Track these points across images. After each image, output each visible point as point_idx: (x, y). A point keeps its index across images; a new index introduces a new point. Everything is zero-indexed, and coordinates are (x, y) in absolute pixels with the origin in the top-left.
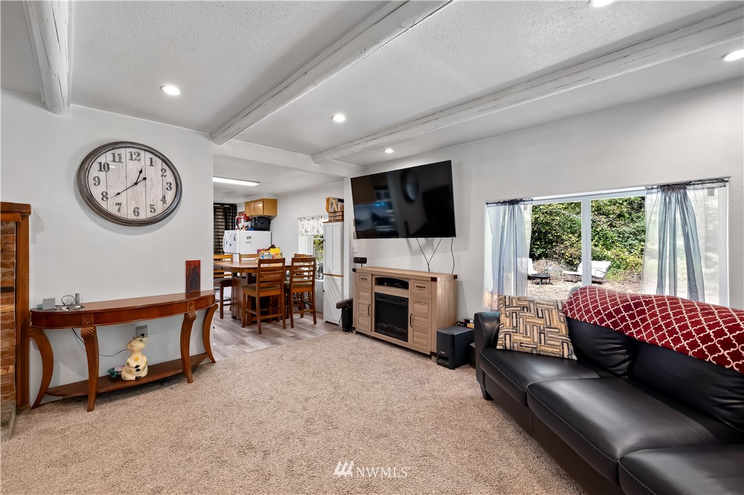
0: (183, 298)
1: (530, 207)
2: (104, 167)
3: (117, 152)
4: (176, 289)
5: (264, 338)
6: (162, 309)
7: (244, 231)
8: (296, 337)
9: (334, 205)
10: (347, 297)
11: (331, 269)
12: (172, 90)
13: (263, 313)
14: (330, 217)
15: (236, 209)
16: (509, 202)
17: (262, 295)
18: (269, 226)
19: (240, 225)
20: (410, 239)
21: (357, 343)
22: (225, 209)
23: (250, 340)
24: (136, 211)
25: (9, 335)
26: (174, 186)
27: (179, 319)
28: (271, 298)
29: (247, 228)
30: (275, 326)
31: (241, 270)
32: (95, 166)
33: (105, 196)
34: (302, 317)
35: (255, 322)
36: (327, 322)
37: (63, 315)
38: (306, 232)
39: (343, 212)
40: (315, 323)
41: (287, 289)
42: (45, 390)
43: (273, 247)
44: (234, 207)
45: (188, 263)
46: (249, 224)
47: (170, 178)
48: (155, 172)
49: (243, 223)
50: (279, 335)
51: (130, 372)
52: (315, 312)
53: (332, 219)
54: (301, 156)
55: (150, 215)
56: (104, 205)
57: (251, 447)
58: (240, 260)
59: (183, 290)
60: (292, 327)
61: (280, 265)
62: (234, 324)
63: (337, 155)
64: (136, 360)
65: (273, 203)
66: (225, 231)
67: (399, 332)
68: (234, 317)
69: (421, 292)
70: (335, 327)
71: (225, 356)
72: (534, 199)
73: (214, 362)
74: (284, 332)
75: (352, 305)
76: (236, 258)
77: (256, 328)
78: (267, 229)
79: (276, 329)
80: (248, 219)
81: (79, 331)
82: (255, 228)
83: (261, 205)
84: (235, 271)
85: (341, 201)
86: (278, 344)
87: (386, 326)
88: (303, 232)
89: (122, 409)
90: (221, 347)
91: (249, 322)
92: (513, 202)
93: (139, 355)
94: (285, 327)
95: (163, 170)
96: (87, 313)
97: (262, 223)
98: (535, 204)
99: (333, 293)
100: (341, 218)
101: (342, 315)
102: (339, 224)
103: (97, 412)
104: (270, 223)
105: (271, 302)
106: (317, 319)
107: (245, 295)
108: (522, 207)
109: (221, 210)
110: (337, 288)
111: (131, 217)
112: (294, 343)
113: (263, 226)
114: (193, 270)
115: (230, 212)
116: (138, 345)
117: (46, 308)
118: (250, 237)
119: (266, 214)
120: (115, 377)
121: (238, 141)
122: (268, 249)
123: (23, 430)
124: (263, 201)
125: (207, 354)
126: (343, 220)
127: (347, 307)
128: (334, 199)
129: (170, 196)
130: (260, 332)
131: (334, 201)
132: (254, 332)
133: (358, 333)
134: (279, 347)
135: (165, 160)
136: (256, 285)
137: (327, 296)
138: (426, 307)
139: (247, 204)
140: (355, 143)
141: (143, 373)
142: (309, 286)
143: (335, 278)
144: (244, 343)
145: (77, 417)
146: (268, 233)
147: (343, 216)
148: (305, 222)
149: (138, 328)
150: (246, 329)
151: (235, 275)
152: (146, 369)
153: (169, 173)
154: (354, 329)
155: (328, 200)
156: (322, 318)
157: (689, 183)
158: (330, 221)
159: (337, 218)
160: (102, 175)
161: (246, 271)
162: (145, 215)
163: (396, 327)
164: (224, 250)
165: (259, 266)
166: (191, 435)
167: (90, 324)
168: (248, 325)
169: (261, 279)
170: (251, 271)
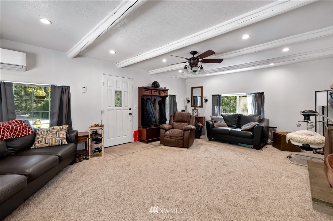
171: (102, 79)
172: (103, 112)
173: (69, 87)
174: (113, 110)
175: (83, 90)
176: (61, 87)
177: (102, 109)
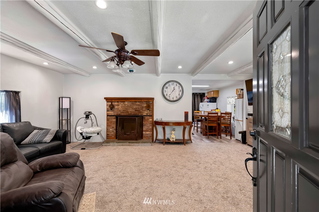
0: (184, 122)
2: (167, 88)
3: (169, 83)
4: (182, 120)
5: (209, 140)
6: (178, 124)
7: (206, 103)
8: (221, 142)
9: (240, 92)
10: (245, 130)
11: (238, 118)
12: (180, 67)
13: (209, 132)
14: (238, 97)
15: (205, 95)
17: (209, 125)
18: (216, 101)
19: (205, 101)
21: (246, 148)
22: (197, 95)
23: (204, 139)
24: (173, 98)
25: (151, 125)
26: (181, 91)
27: (182, 127)
28: (213, 127)
29: (208, 102)
30: (215, 137)
31: (203, 116)
32: (165, 88)
33: (167, 95)
34: (226, 136)
35: (207, 135)
36: (236, 139)
37: (159, 122)
38: (230, 103)
39: (243, 94)
40: (231, 139)
41: (219, 125)
42: (156, 139)
43: (217, 109)
44: (204, 94)
45: (185, 112)
46: (208, 100)
47: (181, 89)
48: (177, 88)
49: (206, 100)
50: (215, 140)
51: (171, 139)
52: (232, 135)
53: (239, 97)
54: (222, 75)
55: (176, 99)
56: (166, 97)
57: (196, 161)
58: (204, 113)
59: (184, 120)
60: (221, 138)
61: (216, 115)
62: (201, 134)
63: (239, 72)
64: (173, 136)
65: (217, 92)
66: (200, 103)
68: (201, 133)
70: (239, 142)
71: (195, 142)
73: (192, 142)
74: (217, 140)
75: (246, 133)
76: (203, 112)
77: (207, 137)
78: (215, 102)
79: (214, 138)
80: (208, 98)
81: (162, 126)
82: (210, 102)
83: (213, 93)
84: (202, 116)
85: (242, 90)
86: (214, 142)
88: (229, 103)
89: (170, 147)
90: (195, 140)
91: (205, 134)
93: (173, 135)
94: (218, 138)
95: (179, 87)
96: (163, 122)
97: (213, 100)
99: (239, 128)
100: (242, 97)
101: (242, 137)
102: (241, 99)
103: (165, 146)
104: (216, 99)
105: (213, 129)
106: (232, 138)
107: (204, 125)
109: (199, 95)
110: (240, 125)
111: (172, 100)
112: (219, 143)
113: (214, 101)
114: (186, 114)
115: (202, 96)
116: (173, 132)
117: (156, 121)
118: (208, 105)
119: (215, 96)
120: (168, 139)
121: (200, 74)
122: (215, 110)
123: (153, 145)
124: (213, 91)
125: (190, 139)
126: (243, 98)
127: (244, 133)
128: (240, 89)
129: (181, 93)
130: (208, 138)
131: (239, 90)
132: (206, 138)
133: (248, 145)
134: (213, 143)
135: (180, 84)
136: (207, 122)
137: (236, 128)
139: (208, 93)
140: (242, 68)
141: (174, 140)
142: (228, 124)
143: (240, 121)
144: (202, 140)
145: (162, 146)
146: (216, 103)
147: (243, 96)
148: (230, 99)
149: (173, 129)
150: (204, 137)
151: (201, 118)
152: (175, 139)
153: (180, 87)
154: (247, 143)
155: (237, 90)
156: (235, 138)
158: (238, 98)
159: (241, 97)
160: (166, 90)
161: (204, 116)
162: (175, 99)
164: (200, 110)
165: (208, 115)
166: (183, 155)
167: (164, 125)
168: (205, 135)
169: (209, 120)
170: (206, 117)
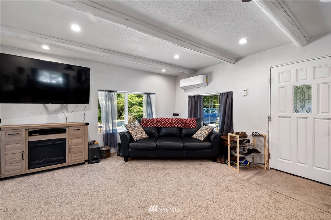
1: (116, 94)
16: (108, 91)
20: (47, 105)
67: (56, 160)
69: (77, 132)
72: (117, 91)
87: (41, 162)
92: (110, 91)
98: (118, 93)
108: (113, 94)
138: (81, 139)
157: (151, 93)
163: (51, 159)
171: (270, 74)
172: (269, 119)
173: (232, 92)
174: (291, 117)
175: (244, 93)
176: (226, 93)
177: (268, 115)
